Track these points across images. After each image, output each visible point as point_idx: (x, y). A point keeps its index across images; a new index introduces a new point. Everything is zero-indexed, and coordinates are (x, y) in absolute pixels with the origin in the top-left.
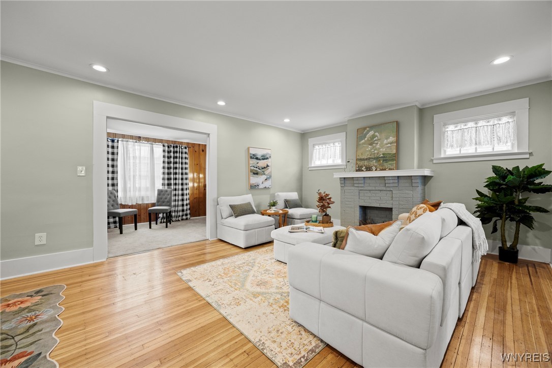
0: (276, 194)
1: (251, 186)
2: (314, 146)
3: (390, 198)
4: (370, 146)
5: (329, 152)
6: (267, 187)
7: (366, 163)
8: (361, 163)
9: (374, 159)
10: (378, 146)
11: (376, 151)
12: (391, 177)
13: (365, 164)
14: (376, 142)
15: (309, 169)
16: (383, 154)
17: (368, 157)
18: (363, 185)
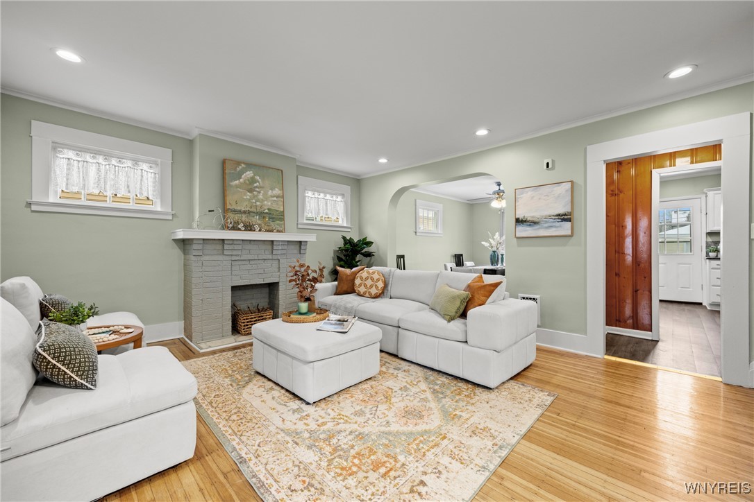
2: (56, 147)
3: (277, 270)
4: (248, 193)
8: (235, 217)
9: (257, 214)
10: (261, 197)
11: (258, 203)
12: (281, 241)
13: (243, 219)
14: (257, 189)
15: (35, 207)
16: (268, 209)
17: (247, 209)
18: (239, 253)
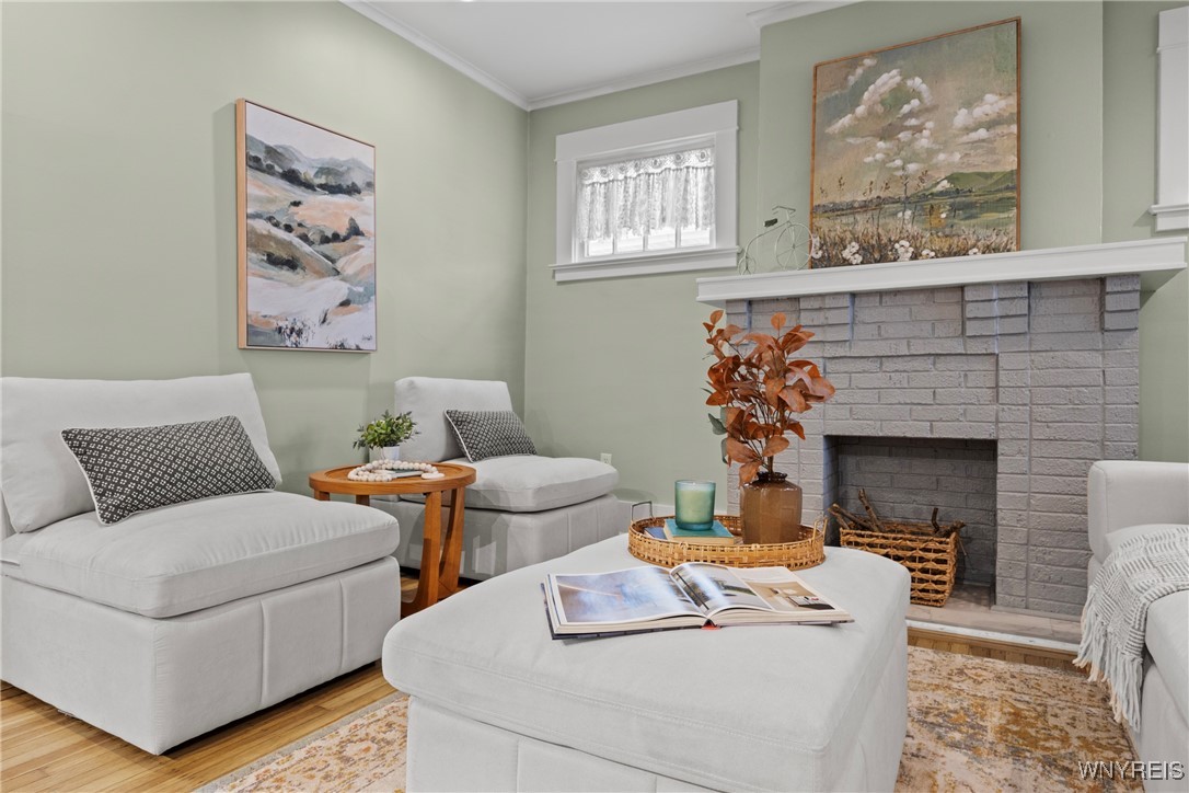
0: (402, 383)
1: (252, 331)
2: (582, 168)
3: (988, 394)
4: (881, 144)
5: (657, 194)
6: (351, 343)
7: (863, 224)
8: (836, 227)
9: (906, 202)
10: (924, 142)
11: (912, 167)
12: (998, 284)
13: (860, 228)
14: (913, 122)
15: (560, 277)
16: (950, 179)
17: (874, 194)
18: (844, 334)
